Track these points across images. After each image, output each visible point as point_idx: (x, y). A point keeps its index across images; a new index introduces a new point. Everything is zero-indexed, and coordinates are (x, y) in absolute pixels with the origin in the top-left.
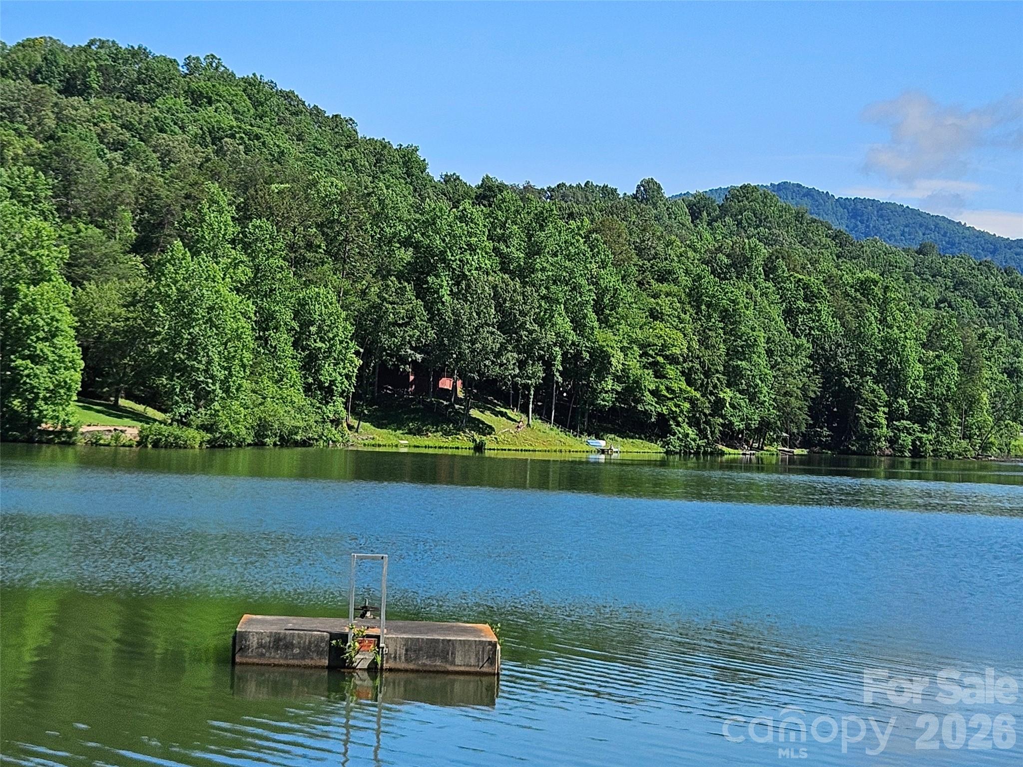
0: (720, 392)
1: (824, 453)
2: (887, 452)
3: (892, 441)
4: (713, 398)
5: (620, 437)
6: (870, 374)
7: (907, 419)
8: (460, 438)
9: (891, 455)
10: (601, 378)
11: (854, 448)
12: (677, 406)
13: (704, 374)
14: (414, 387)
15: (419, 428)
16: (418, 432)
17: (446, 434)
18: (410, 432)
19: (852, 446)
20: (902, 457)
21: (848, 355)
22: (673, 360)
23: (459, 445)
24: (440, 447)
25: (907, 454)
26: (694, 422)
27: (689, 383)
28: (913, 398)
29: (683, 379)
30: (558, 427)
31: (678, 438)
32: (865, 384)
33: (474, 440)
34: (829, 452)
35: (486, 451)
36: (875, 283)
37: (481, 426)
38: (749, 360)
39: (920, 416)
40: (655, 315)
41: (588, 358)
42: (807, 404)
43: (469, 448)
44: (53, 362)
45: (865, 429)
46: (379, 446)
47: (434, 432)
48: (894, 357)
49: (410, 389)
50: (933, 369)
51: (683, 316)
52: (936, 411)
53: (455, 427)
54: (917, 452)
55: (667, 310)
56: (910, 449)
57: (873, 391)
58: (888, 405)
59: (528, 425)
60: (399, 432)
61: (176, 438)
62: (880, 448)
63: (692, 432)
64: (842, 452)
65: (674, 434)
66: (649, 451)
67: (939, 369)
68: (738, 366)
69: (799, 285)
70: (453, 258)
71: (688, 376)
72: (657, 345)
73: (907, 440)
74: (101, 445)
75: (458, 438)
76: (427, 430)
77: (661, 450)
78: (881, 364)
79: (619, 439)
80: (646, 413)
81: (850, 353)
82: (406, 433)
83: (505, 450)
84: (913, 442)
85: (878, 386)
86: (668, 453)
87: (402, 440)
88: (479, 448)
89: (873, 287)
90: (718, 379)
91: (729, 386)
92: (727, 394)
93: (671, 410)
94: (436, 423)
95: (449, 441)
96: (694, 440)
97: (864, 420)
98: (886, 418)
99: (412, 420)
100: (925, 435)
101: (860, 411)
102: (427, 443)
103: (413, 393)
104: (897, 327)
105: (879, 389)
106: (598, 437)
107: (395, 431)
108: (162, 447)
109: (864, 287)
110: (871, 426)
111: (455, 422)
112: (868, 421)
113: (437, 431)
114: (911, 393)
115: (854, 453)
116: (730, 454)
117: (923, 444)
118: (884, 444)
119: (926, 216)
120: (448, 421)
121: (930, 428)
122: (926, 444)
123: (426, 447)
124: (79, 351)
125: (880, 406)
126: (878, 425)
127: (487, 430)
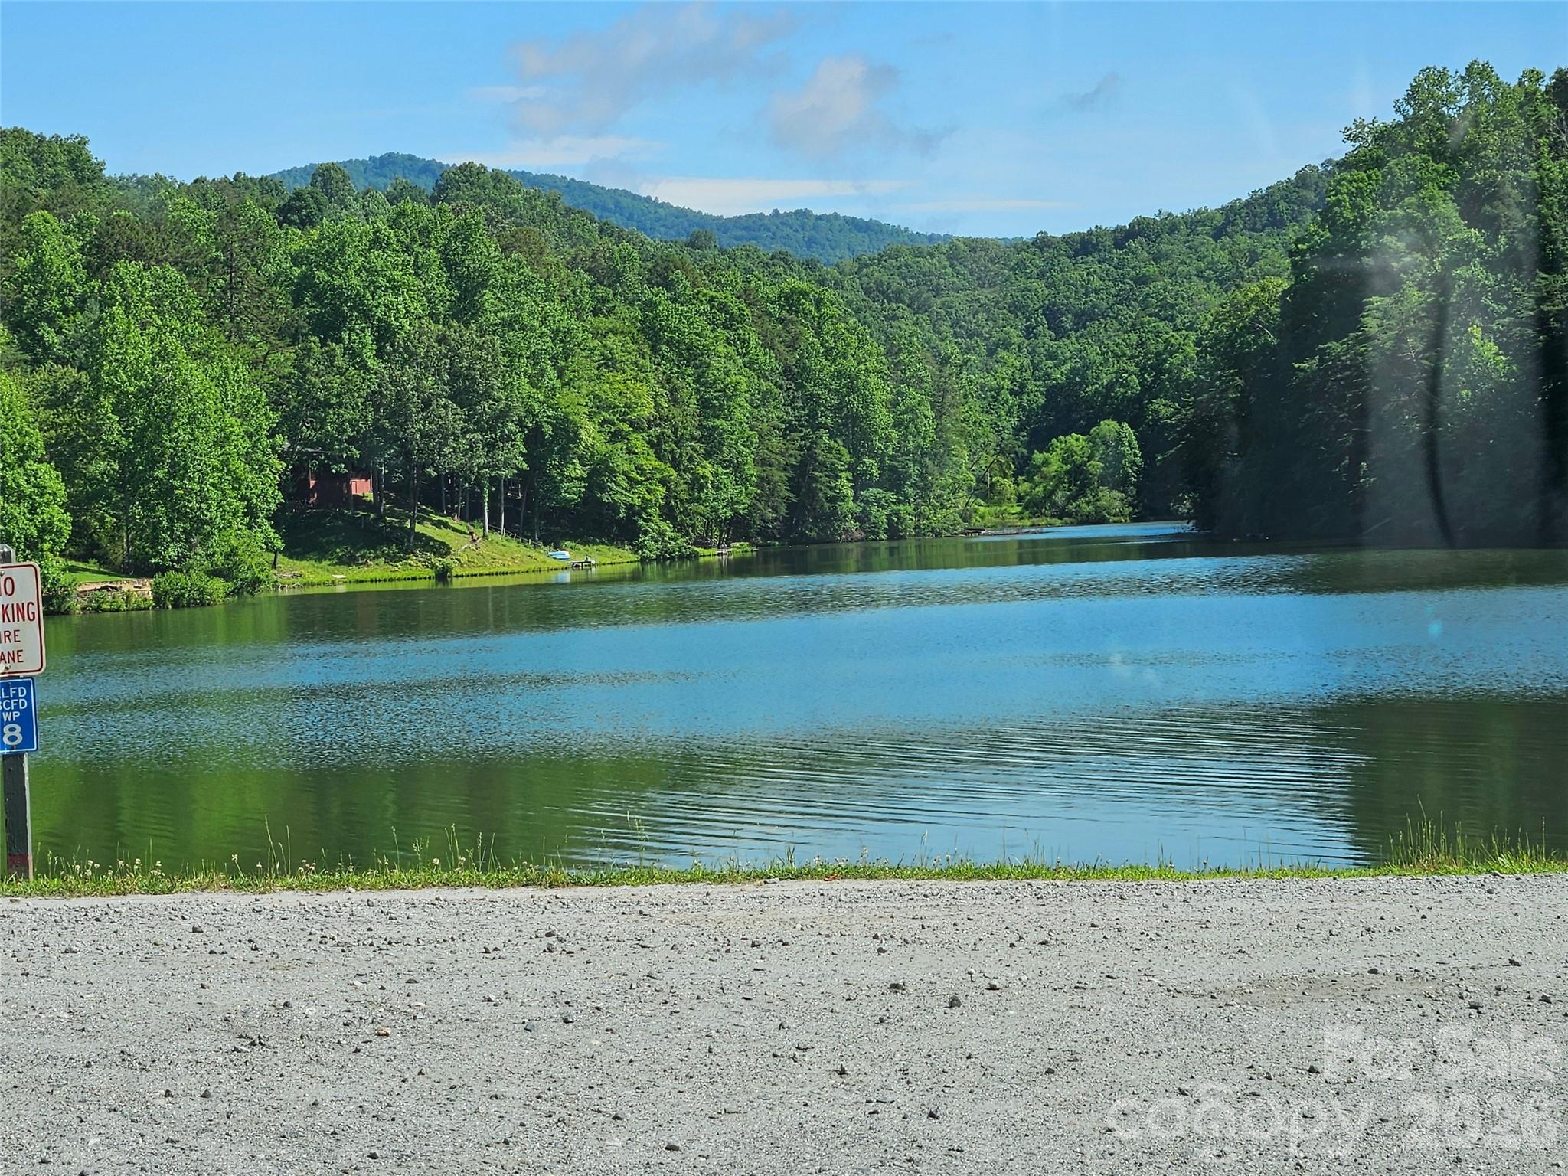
0: (698, 467)
1: (769, 545)
2: (858, 535)
3: (862, 518)
4: (688, 477)
5: (581, 544)
6: (825, 426)
7: (878, 485)
8: (412, 563)
9: (862, 540)
10: (565, 460)
11: (813, 534)
12: (649, 491)
13: (675, 443)
14: (316, 495)
15: (352, 556)
16: (349, 561)
17: (392, 559)
18: (341, 562)
19: (810, 531)
20: (876, 540)
21: (792, 401)
22: (636, 427)
23: (416, 574)
24: (391, 580)
25: (883, 536)
26: (668, 513)
27: (660, 457)
28: (883, 455)
29: (652, 452)
30: (512, 537)
31: (653, 537)
32: (819, 441)
33: (433, 566)
34: (777, 543)
35: (454, 579)
36: (805, 294)
37: (432, 543)
38: (728, 418)
39: (893, 480)
40: (609, 363)
41: (550, 432)
42: (788, 474)
43: (430, 578)
44: (30, 496)
45: (827, 505)
46: (313, 584)
47: (374, 558)
48: (854, 398)
49: (312, 500)
50: (904, 412)
51: (641, 361)
52: (913, 470)
53: (399, 549)
54: (894, 533)
55: (619, 355)
56: (885, 528)
57: (830, 449)
58: (851, 468)
59: (485, 536)
60: (326, 563)
61: (201, 590)
62: (846, 530)
63: (666, 527)
64: (794, 542)
65: (646, 533)
66: (621, 560)
67: (912, 411)
68: (715, 428)
69: (714, 306)
70: (375, 303)
71: (656, 445)
72: (618, 407)
73: (880, 516)
74: (104, 611)
75: (410, 565)
76: (363, 557)
77: (634, 557)
78: (836, 410)
79: (581, 547)
80: (614, 507)
81: (794, 397)
82: (336, 564)
83: (476, 575)
84: (888, 517)
85: (835, 441)
86: (644, 561)
87: (336, 574)
88: (443, 575)
89: (803, 301)
90: (693, 449)
91: (708, 455)
92: (707, 469)
93: (644, 498)
94: (373, 545)
95: (399, 570)
96: (674, 539)
97: (823, 492)
98: (852, 487)
99: (338, 544)
100: (901, 507)
101: (816, 480)
102: (372, 575)
103: (317, 505)
104: (853, 356)
105: (838, 445)
106: (557, 547)
107: (321, 562)
108: (183, 606)
109: (791, 301)
110: (832, 500)
111: (399, 542)
112: (830, 493)
113: (377, 557)
114: (879, 448)
115: (812, 541)
116: (704, 556)
117: (901, 520)
118: (851, 524)
119: (601, 191)
120: (388, 541)
121: (906, 496)
122: (905, 519)
123: (372, 581)
124: (57, 477)
125: (841, 471)
126: (843, 498)
127: (441, 549)
